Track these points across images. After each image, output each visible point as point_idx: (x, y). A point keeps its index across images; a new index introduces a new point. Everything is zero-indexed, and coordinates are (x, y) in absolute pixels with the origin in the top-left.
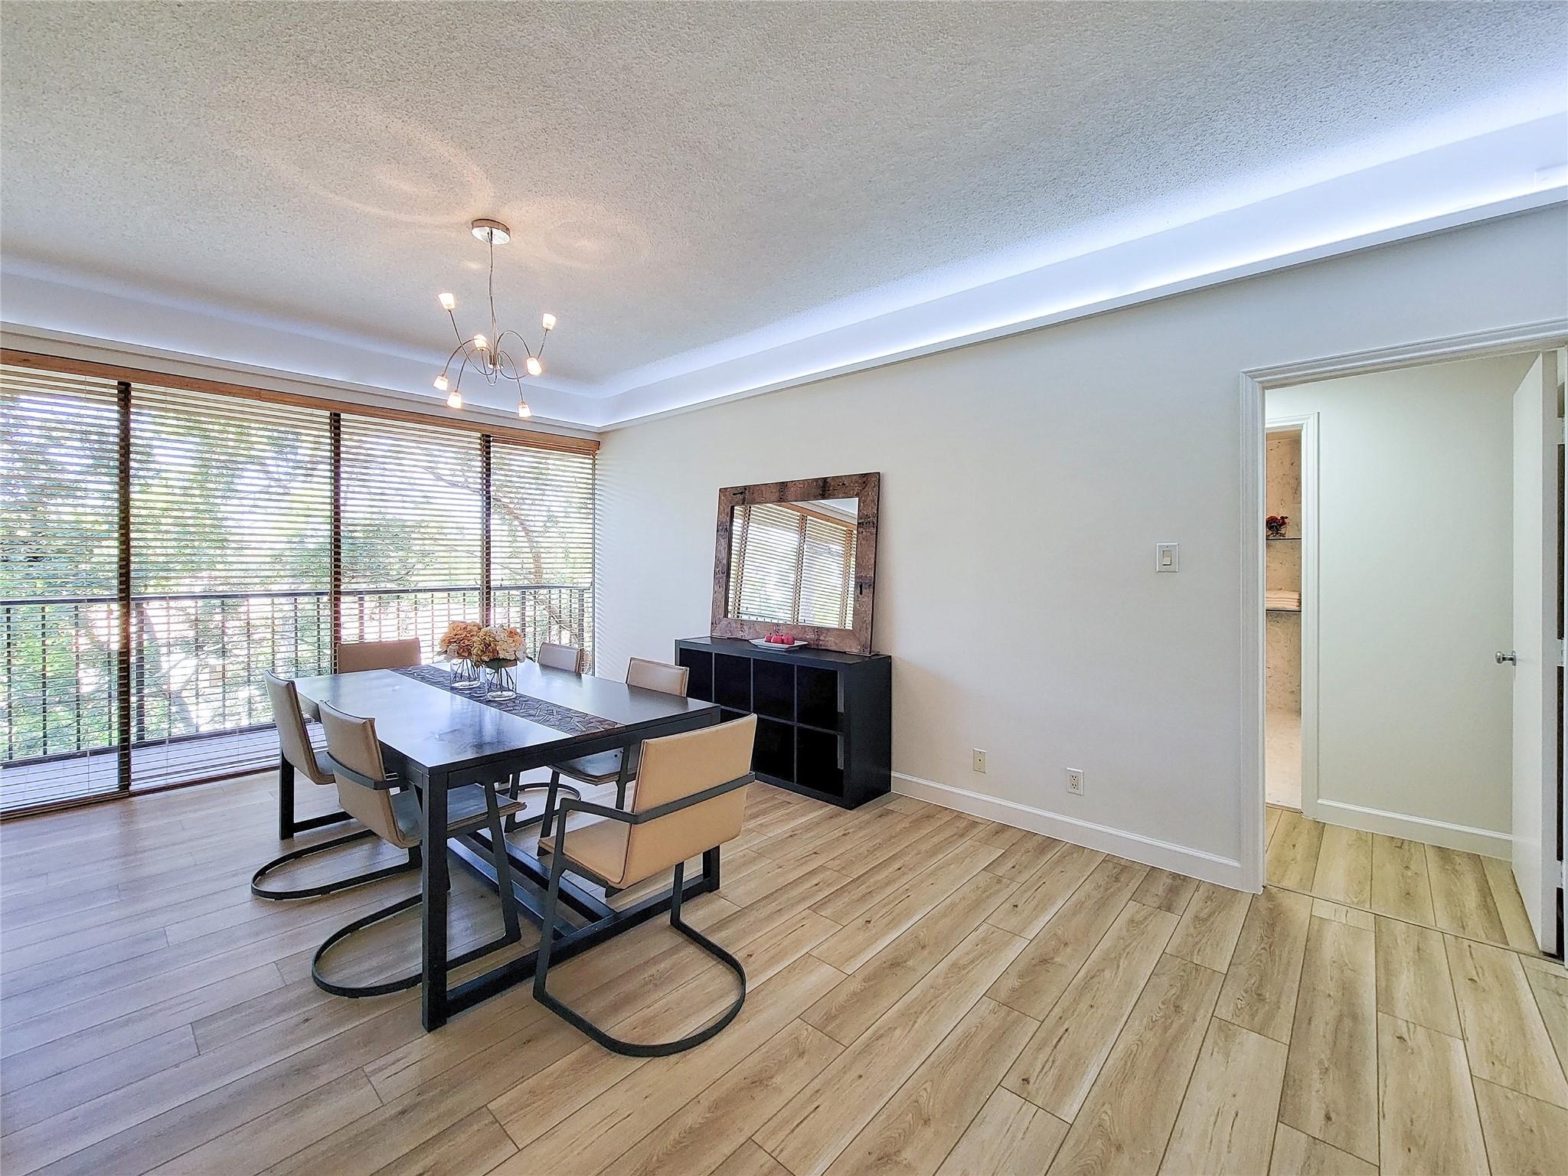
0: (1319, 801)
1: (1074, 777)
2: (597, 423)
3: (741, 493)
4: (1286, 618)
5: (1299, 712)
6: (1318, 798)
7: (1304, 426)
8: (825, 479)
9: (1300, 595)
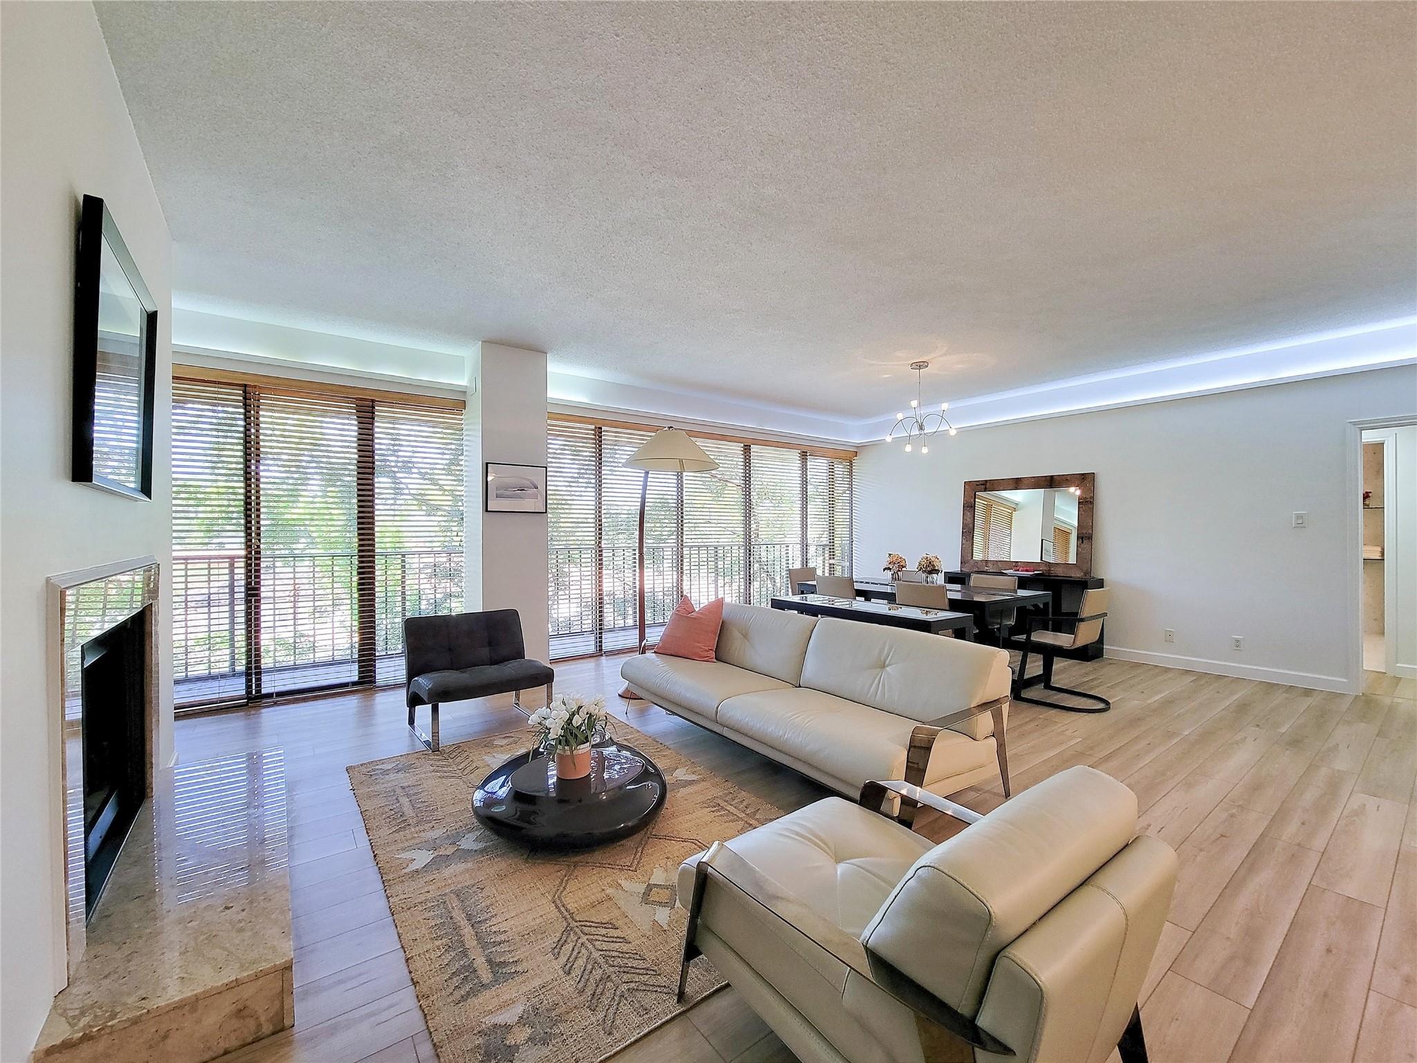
0: (1398, 665)
1: (1238, 641)
2: (857, 440)
3: (983, 484)
4: (1376, 564)
5: (1383, 634)
6: (1397, 663)
7: (1386, 442)
8: (1052, 477)
9: (1383, 549)
